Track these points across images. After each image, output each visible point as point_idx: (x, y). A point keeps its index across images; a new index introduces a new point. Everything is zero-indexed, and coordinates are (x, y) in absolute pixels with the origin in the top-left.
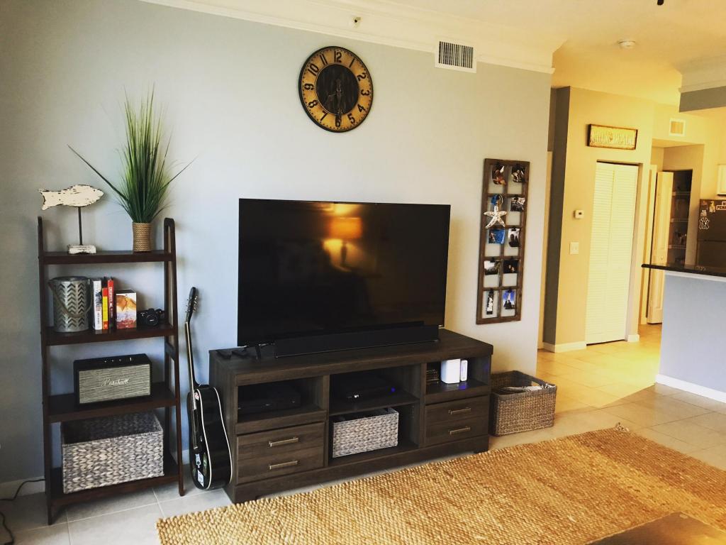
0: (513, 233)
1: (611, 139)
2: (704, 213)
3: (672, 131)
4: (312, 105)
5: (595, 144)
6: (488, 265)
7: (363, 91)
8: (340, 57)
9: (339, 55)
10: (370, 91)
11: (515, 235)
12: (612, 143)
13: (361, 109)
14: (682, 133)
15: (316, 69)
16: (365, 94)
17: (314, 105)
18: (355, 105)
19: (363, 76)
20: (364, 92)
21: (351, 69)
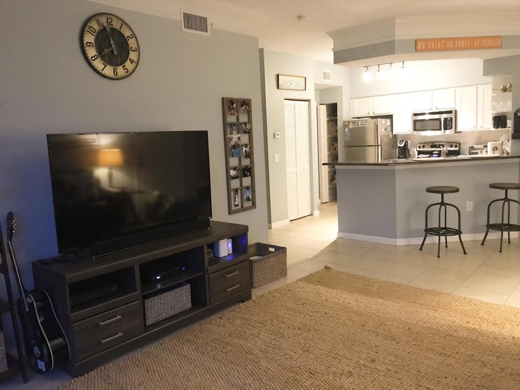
0: (246, 149)
1: (291, 84)
2: (347, 130)
3: (324, 79)
4: (93, 59)
5: (282, 87)
6: (233, 173)
7: (131, 48)
8: (111, 22)
9: (111, 20)
10: (137, 48)
11: (247, 150)
12: (292, 87)
13: (132, 62)
14: (329, 79)
15: (94, 31)
16: (134, 50)
17: (95, 59)
18: (127, 59)
19: (131, 37)
20: (133, 49)
21: (121, 31)
